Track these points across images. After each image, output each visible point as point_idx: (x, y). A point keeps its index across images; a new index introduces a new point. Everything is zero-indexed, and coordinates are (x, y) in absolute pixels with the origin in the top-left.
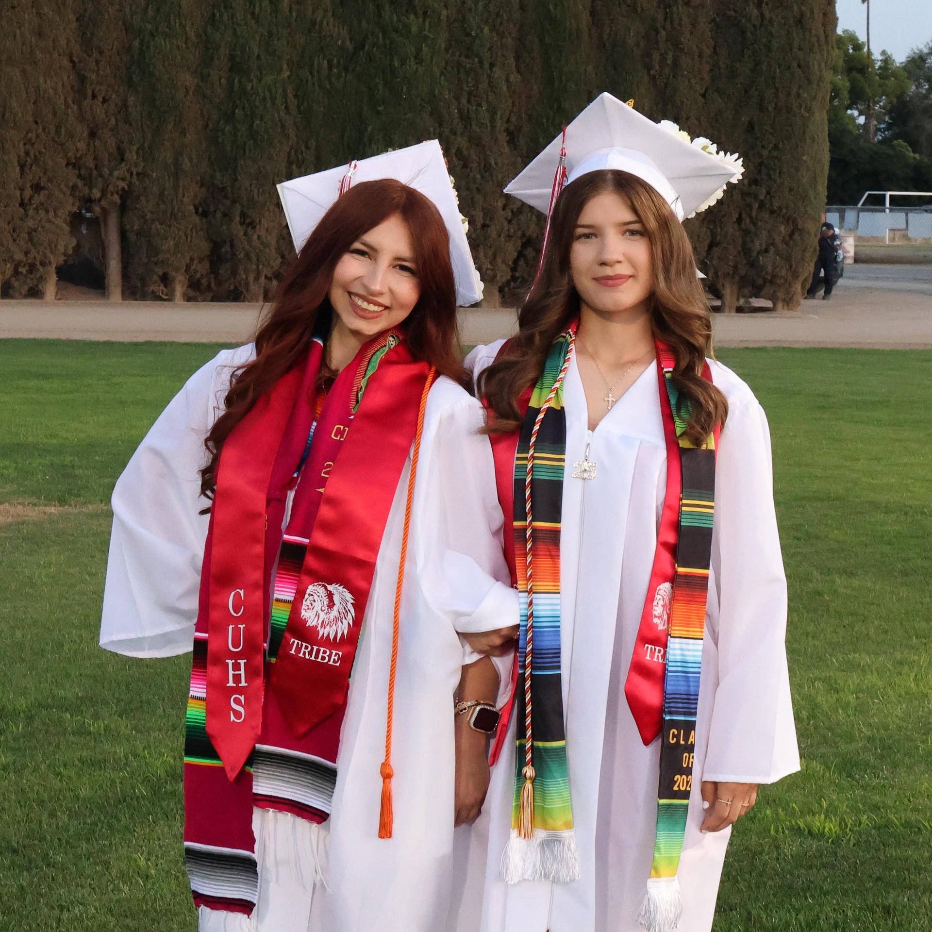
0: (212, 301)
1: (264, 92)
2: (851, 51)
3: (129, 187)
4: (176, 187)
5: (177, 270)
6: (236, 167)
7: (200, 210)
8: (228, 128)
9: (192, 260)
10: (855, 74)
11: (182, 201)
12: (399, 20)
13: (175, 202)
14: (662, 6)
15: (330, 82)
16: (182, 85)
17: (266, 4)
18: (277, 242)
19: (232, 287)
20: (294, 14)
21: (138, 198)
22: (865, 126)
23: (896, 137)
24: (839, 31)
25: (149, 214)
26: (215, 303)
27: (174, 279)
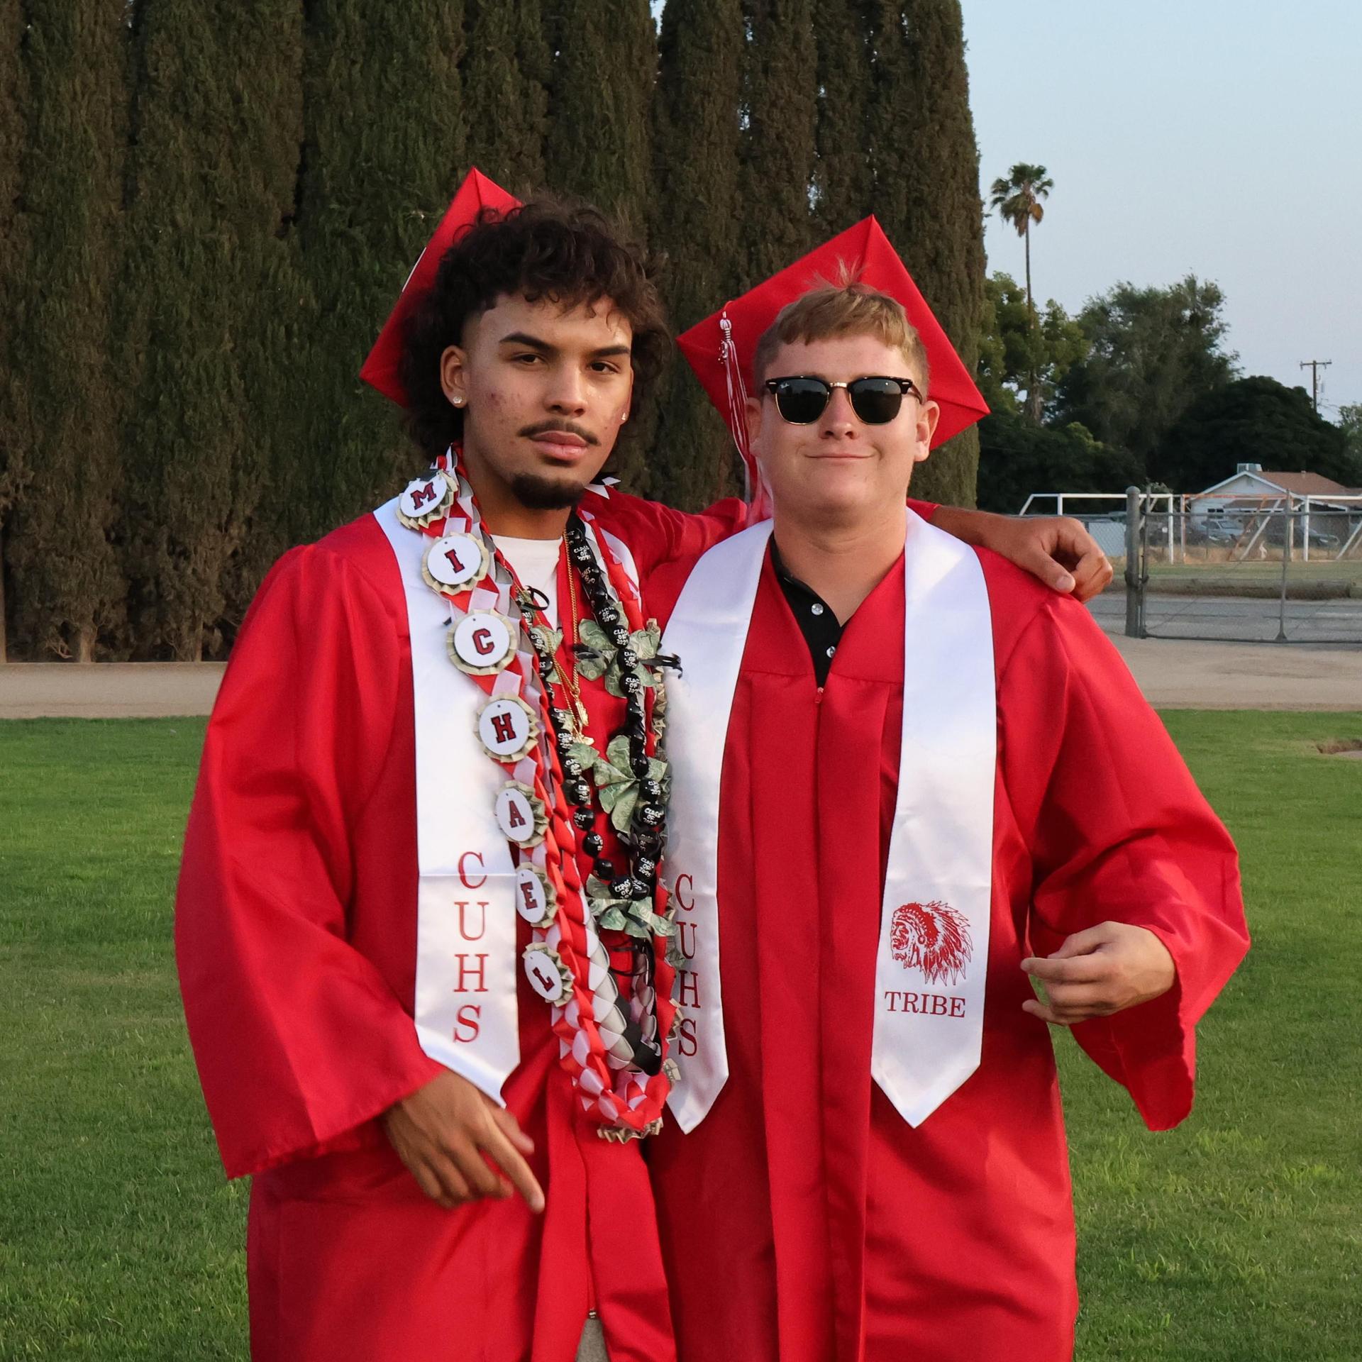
0: (129, 661)
1: (198, 372)
2: (1006, 302)
3: (14, 505)
4: (78, 503)
5: (82, 618)
6: (162, 475)
7: (113, 535)
8: (149, 421)
9: (102, 603)
10: (1011, 333)
11: (87, 524)
12: (383, 270)
13: (78, 525)
14: (745, 244)
15: (289, 356)
16: (85, 364)
17: (198, 249)
18: (220, 576)
19: (159, 641)
20: (238, 264)
21: (26, 520)
22: (1027, 405)
23: (1071, 418)
24: (989, 274)
25: (41, 542)
26: (135, 663)
27: (78, 630)
